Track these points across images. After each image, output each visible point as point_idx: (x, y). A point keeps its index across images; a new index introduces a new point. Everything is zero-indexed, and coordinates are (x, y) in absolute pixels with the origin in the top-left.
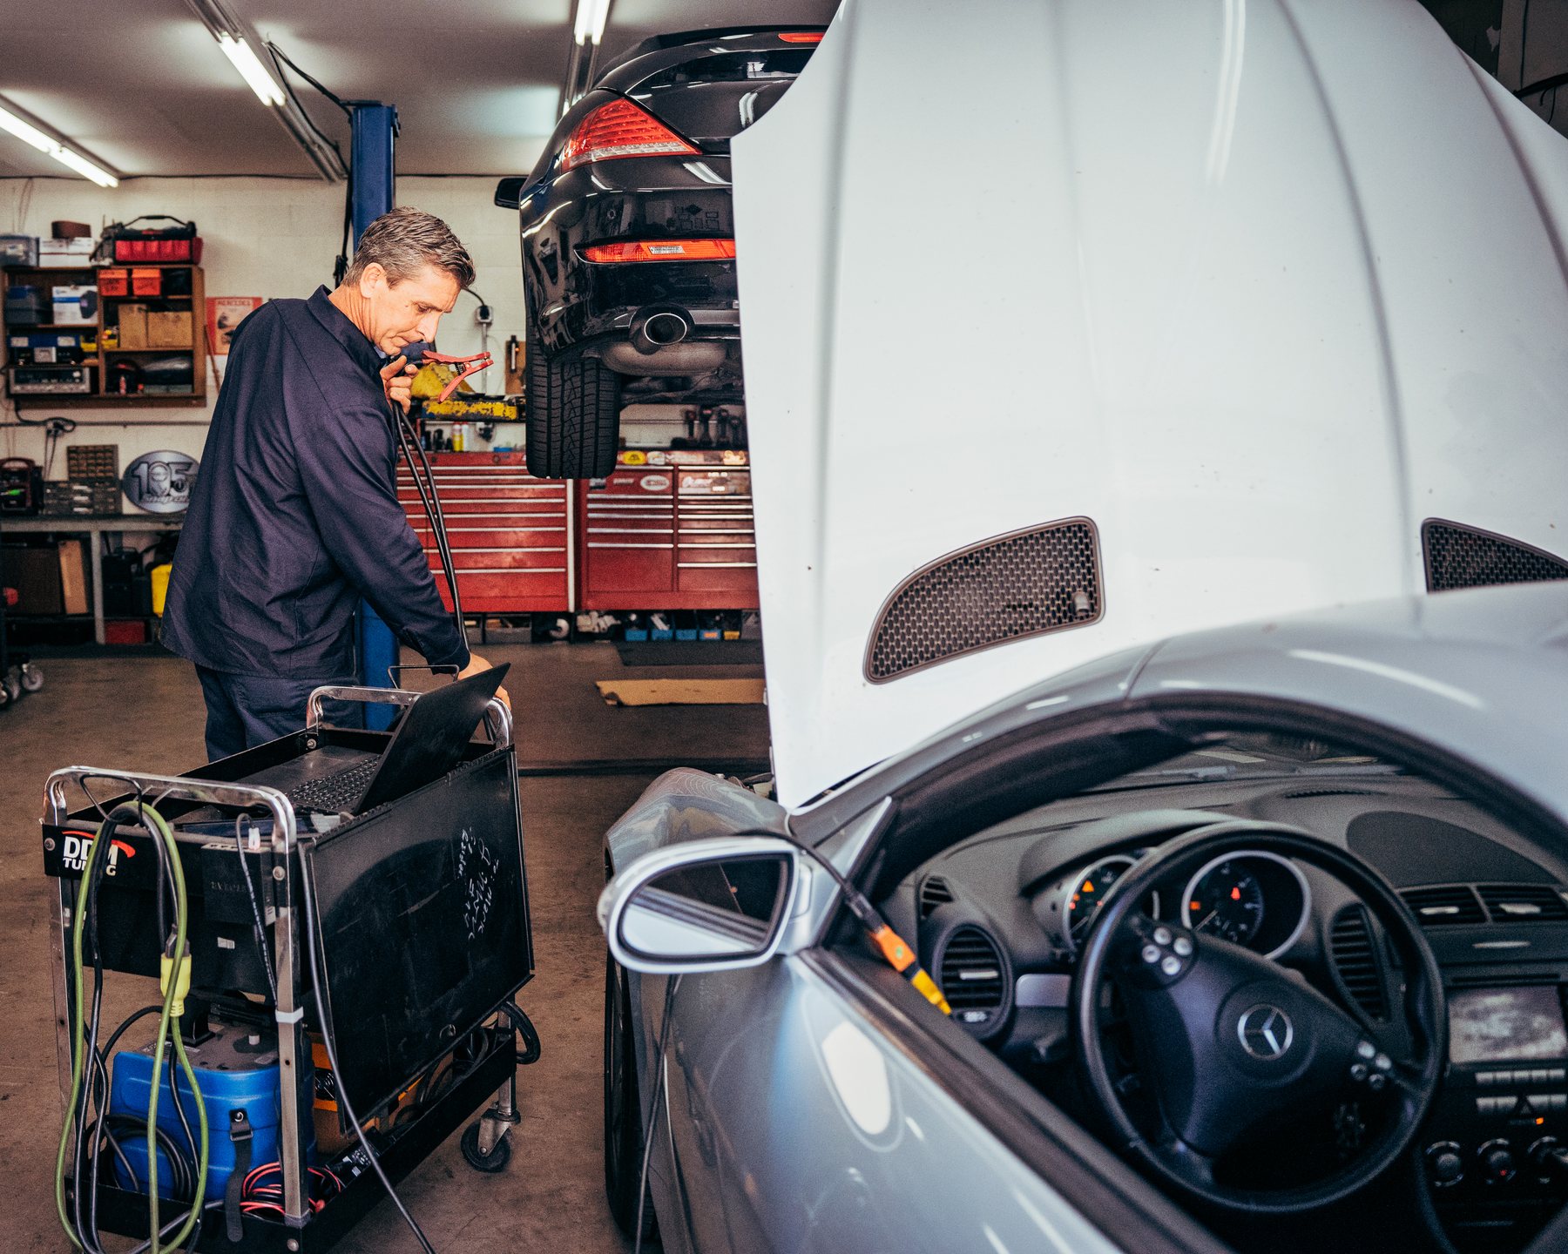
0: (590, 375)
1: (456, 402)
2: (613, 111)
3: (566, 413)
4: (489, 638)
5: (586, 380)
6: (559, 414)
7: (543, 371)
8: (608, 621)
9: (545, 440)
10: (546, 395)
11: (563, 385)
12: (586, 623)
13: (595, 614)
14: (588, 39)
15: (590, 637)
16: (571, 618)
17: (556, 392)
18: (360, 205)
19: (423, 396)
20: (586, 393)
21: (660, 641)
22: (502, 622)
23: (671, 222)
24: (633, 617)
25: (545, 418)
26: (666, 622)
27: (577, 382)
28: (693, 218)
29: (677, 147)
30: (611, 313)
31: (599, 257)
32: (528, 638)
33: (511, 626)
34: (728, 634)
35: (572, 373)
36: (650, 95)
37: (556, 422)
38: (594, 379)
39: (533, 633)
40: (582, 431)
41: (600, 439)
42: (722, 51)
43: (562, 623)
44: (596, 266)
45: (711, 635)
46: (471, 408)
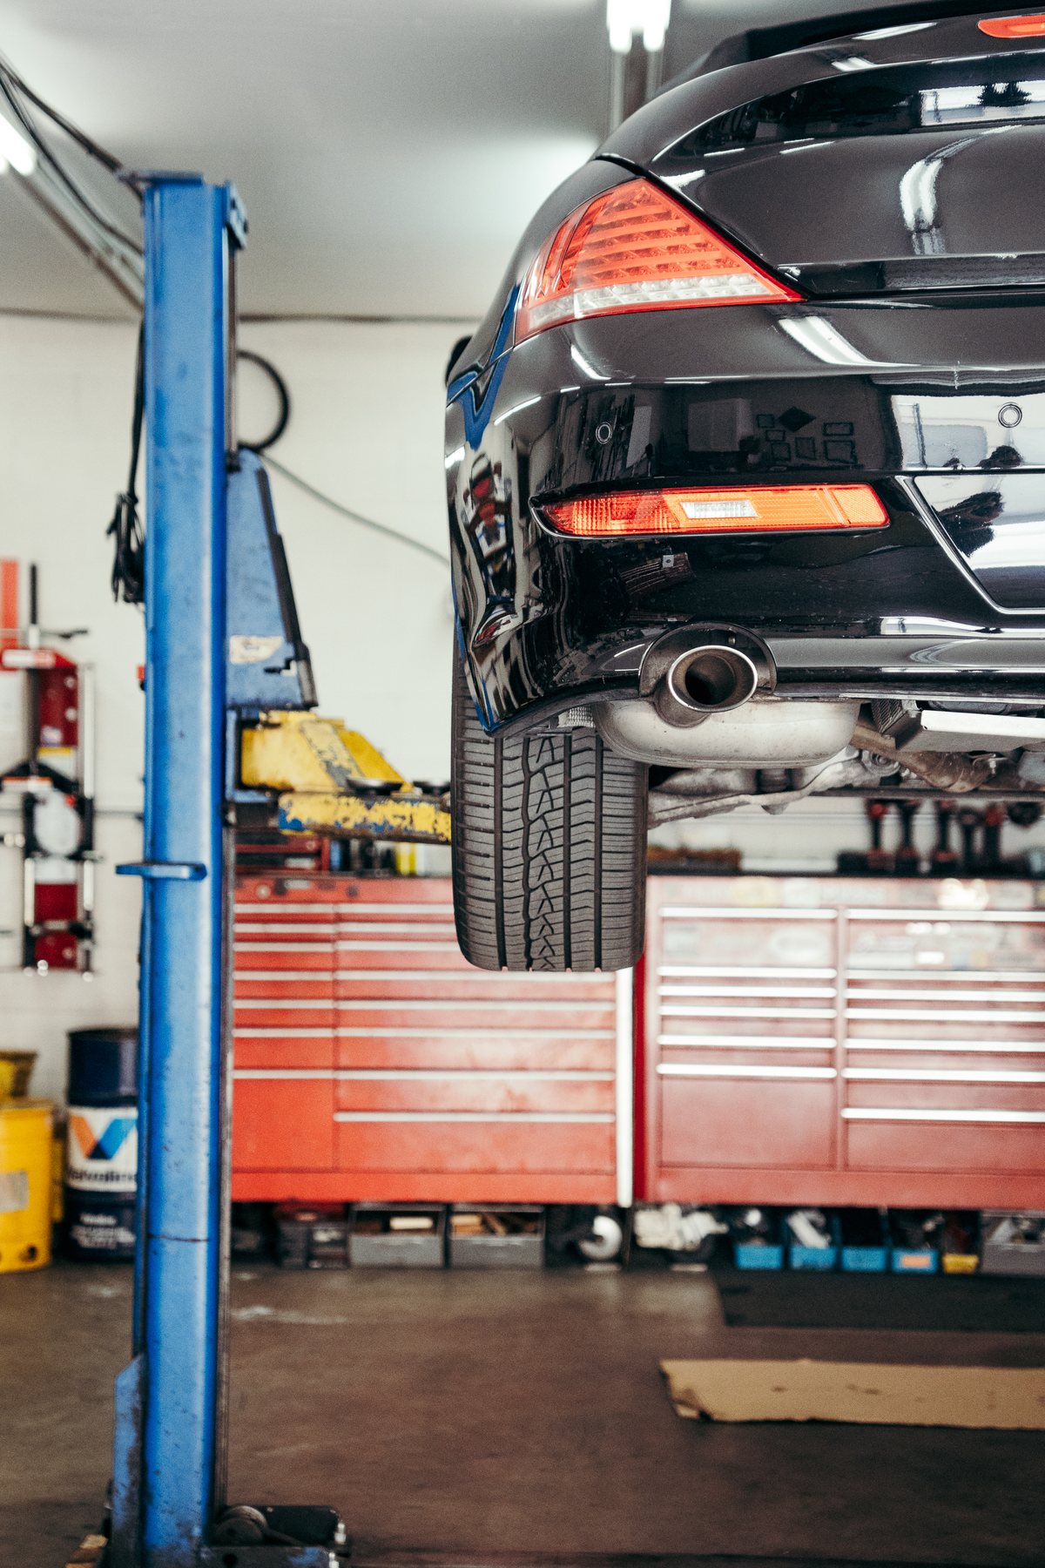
0: (583, 764)
1: (344, 800)
2: (622, 207)
3: (533, 839)
4: (456, 1258)
5: (576, 773)
6: (519, 843)
7: (485, 752)
8: (702, 1226)
9: (491, 895)
10: (491, 801)
11: (526, 783)
12: (656, 1229)
13: (672, 1211)
14: (637, 41)
15: (663, 1259)
16: (623, 1217)
17: (513, 797)
18: (158, 393)
19: (283, 784)
20: (575, 798)
21: (809, 1272)
22: (484, 1222)
23: (748, 444)
24: (754, 1218)
25: (490, 850)
26: (823, 1230)
27: (556, 775)
28: (790, 438)
29: (746, 284)
30: (608, 641)
31: (582, 522)
32: (536, 1258)
33: (500, 1229)
34: (956, 1262)
35: (546, 757)
36: (699, 174)
37: (513, 858)
38: (591, 769)
39: (548, 1246)
40: (567, 878)
41: (606, 896)
42: (859, 64)
43: (606, 1227)
44: (576, 544)
45: (917, 1261)
46: (372, 812)
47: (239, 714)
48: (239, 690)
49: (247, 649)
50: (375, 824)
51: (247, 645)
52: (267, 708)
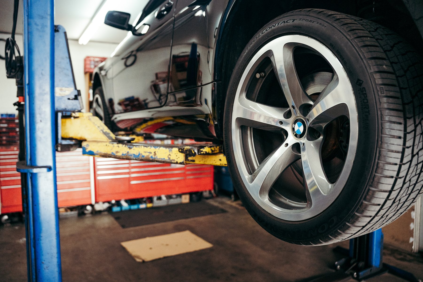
8: (106, 205)
12: (99, 207)
13: (101, 203)
15: (100, 212)
16: (92, 206)
22: (66, 210)
26: (127, 203)
33: (69, 211)
34: (149, 205)
39: (78, 213)
43: (89, 208)
45: (143, 206)
46: (132, 150)
47: (62, 114)
48: (60, 105)
49: (61, 91)
50: (134, 155)
51: (61, 90)
52: (74, 112)
